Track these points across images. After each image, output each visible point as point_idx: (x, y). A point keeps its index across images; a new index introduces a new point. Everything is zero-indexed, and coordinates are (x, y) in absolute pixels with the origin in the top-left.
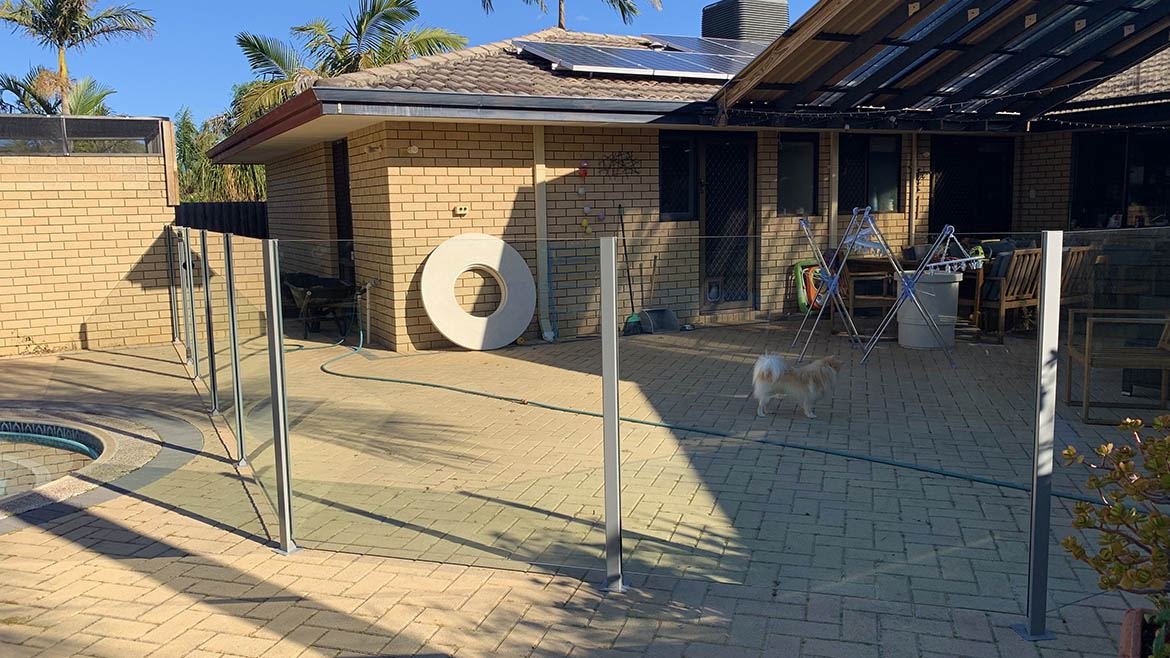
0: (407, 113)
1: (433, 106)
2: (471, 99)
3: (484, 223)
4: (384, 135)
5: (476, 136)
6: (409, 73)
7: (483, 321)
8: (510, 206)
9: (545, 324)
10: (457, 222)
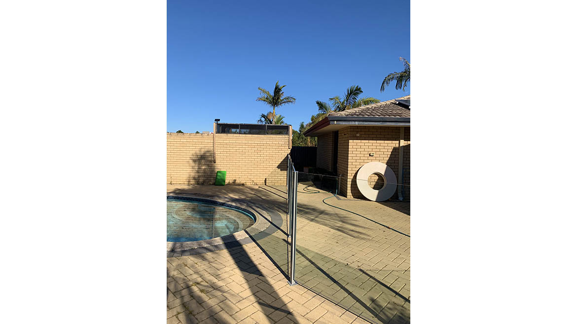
0: (357, 123)
1: (365, 121)
2: (379, 119)
3: (380, 158)
4: (349, 130)
5: (379, 131)
6: (359, 111)
7: (377, 191)
8: (390, 153)
9: (400, 194)
10: (371, 158)
